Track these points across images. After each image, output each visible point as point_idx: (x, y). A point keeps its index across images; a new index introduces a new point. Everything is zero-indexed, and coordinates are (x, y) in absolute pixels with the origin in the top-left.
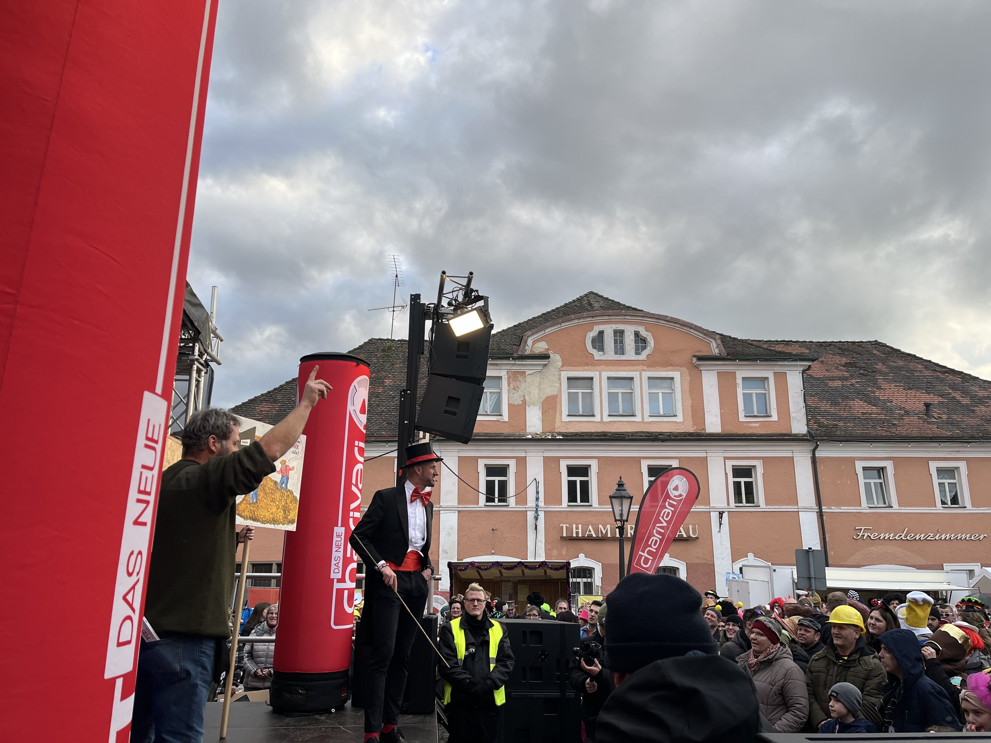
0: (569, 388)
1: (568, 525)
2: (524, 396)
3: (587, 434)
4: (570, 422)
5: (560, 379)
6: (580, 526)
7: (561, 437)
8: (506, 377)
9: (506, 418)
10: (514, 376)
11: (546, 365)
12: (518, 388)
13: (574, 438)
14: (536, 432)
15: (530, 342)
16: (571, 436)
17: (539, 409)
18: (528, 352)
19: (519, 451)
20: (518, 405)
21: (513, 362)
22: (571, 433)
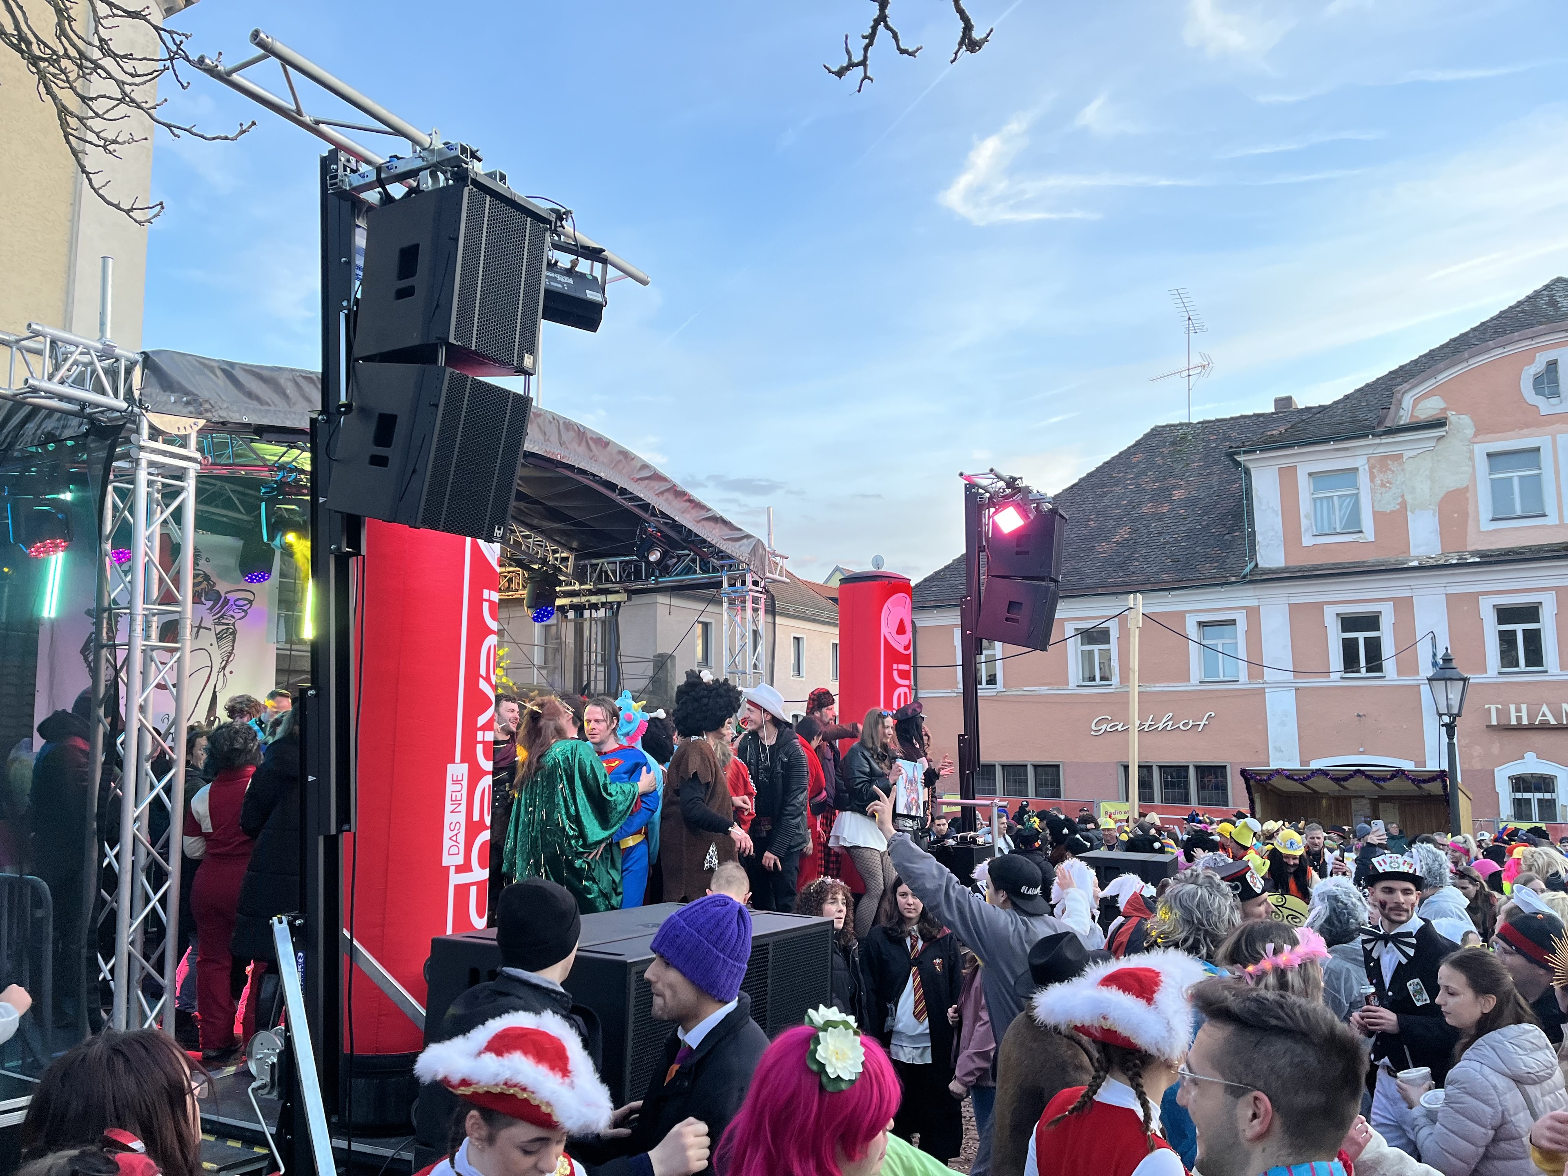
0: (1492, 471)
1: (1500, 706)
2: (1403, 496)
3: (1530, 548)
4: (1495, 531)
5: (1472, 459)
6: (1524, 707)
7: (1478, 560)
8: (1367, 467)
9: (1369, 535)
10: (1381, 464)
11: (1444, 436)
12: (1391, 483)
13: (1502, 558)
14: (1428, 555)
15: (1408, 401)
16: (1501, 555)
17: (1434, 515)
18: (1405, 419)
19: (1399, 587)
20: (1392, 512)
21: (1377, 441)
22: (1498, 550)
